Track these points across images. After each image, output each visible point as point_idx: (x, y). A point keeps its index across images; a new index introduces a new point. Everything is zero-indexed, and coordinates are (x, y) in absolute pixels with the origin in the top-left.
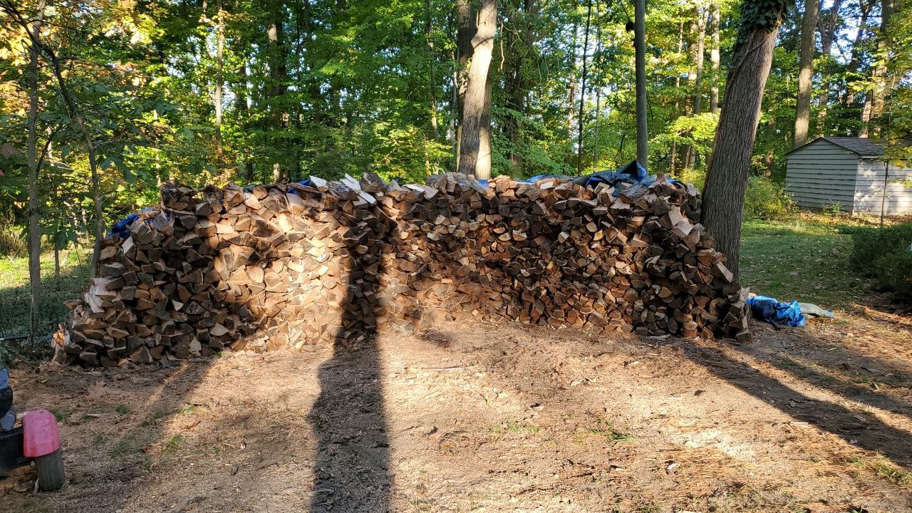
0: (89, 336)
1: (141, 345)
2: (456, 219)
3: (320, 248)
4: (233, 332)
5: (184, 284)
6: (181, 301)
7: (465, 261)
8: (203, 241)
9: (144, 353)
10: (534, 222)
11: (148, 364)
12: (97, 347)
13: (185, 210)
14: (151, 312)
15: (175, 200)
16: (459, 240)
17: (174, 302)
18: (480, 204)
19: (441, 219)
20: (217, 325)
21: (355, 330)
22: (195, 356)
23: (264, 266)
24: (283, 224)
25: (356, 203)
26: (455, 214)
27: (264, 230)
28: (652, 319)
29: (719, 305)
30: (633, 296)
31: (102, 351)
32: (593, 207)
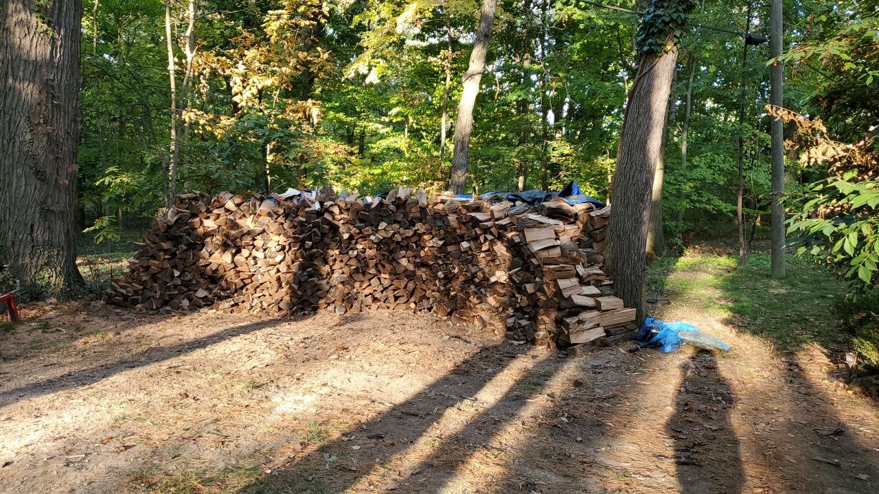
0: (122, 287)
1: (150, 297)
2: (396, 226)
3: (276, 241)
4: (210, 296)
5: (181, 259)
6: (179, 271)
7: (404, 262)
8: (193, 231)
9: (151, 303)
10: (447, 232)
11: (152, 309)
12: (122, 294)
13: (186, 209)
14: (159, 276)
15: (179, 202)
16: (398, 243)
17: (175, 271)
18: (419, 215)
19: (383, 225)
20: (200, 289)
21: (301, 306)
22: (183, 309)
23: (234, 251)
24: (248, 223)
25: (307, 209)
26: (396, 222)
27: (235, 225)
28: (517, 326)
29: (557, 318)
30: (504, 303)
31: (126, 298)
32: (481, 221)
